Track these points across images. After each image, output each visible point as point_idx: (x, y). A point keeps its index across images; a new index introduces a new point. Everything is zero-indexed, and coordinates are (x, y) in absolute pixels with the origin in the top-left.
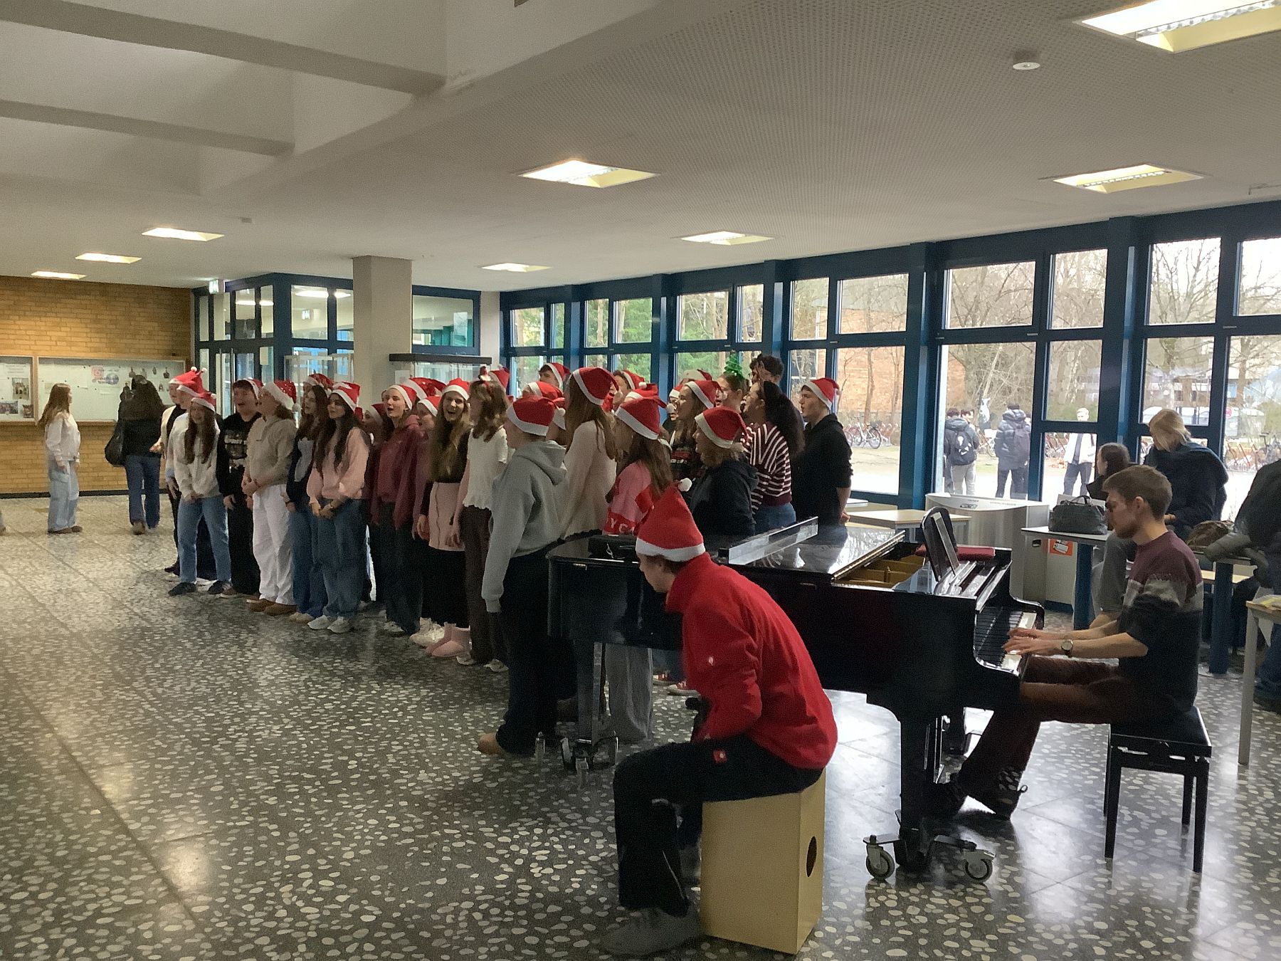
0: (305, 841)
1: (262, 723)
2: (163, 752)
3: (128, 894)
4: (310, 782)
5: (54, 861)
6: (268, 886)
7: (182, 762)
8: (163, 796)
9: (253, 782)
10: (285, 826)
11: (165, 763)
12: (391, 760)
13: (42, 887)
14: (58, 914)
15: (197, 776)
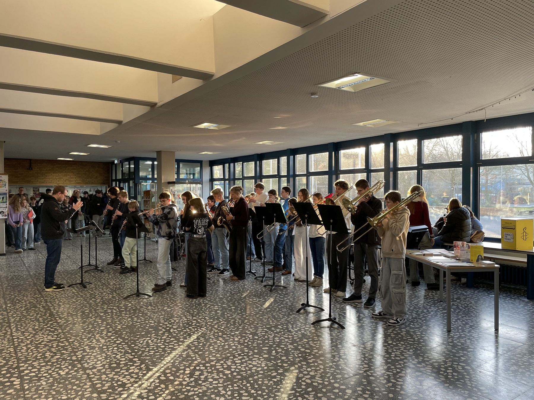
0: (108, 324)
1: (107, 295)
2: (74, 302)
3: (52, 337)
4: (115, 310)
5: (33, 329)
6: (93, 335)
7: (79, 305)
8: (70, 314)
9: (98, 310)
10: (103, 321)
11: (74, 305)
12: (142, 303)
13: (29, 336)
14: (31, 342)
15: (82, 308)
